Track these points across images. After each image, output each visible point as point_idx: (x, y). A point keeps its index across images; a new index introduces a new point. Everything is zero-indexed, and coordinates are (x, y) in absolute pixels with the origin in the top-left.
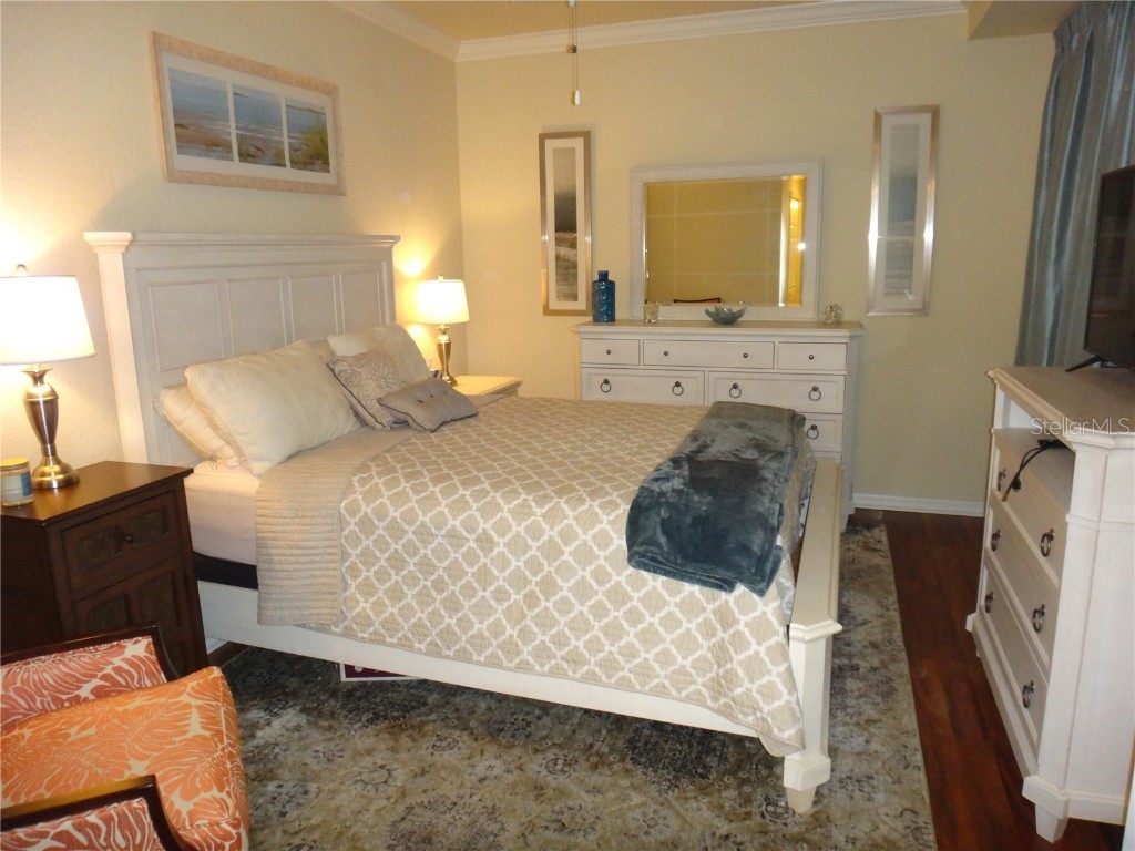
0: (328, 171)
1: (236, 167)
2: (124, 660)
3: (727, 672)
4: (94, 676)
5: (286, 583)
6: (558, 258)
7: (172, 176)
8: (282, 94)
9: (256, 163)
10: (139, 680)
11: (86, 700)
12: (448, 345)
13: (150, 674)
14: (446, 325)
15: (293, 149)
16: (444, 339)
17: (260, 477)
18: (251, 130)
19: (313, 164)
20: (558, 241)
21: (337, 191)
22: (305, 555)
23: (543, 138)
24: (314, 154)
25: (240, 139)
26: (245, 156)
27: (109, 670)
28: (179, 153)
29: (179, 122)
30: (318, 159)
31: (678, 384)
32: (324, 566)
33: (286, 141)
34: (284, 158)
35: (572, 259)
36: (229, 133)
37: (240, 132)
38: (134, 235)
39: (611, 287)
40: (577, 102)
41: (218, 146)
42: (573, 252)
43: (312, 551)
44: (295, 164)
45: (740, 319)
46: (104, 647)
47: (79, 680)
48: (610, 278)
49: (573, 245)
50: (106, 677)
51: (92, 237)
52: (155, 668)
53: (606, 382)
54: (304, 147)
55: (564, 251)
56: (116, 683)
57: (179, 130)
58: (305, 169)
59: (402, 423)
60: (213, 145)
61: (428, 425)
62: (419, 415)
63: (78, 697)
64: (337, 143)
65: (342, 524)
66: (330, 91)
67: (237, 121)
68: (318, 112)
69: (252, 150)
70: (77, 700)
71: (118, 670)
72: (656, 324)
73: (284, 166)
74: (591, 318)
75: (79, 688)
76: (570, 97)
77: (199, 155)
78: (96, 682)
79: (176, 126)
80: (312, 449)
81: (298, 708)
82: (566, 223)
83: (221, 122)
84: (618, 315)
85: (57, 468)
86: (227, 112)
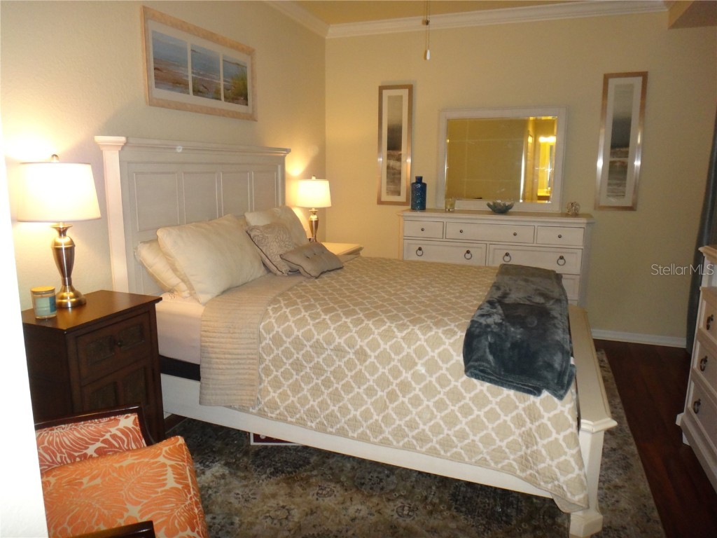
0: (247, 105)
1: (190, 99)
2: (118, 429)
3: (534, 452)
4: (98, 440)
5: (221, 377)
6: (388, 167)
7: (152, 102)
8: (221, 53)
9: (204, 97)
10: (128, 445)
11: (91, 456)
12: (317, 222)
13: (136, 440)
14: (316, 209)
15: (226, 89)
16: (314, 218)
17: (205, 304)
18: (202, 75)
19: (238, 99)
20: (389, 157)
21: (252, 118)
22: (235, 359)
23: (381, 89)
24: (239, 94)
25: (194, 79)
26: (197, 92)
27: (108, 436)
28: (156, 87)
29: (157, 66)
30: (241, 96)
31: (468, 252)
32: (246, 367)
33: (222, 83)
34: (220, 94)
35: (398, 168)
36: (187, 76)
37: (194, 76)
38: (127, 138)
39: (424, 187)
40: (428, 58)
41: (180, 84)
42: (398, 164)
43: (239, 357)
44: (227, 99)
45: (510, 210)
46: (107, 419)
47: (87, 443)
48: (423, 181)
49: (399, 159)
50: (105, 441)
51: (100, 139)
52: (139, 435)
53: (420, 249)
54: (233, 88)
55: (392, 163)
56: (111, 445)
57: (157, 72)
58: (233, 102)
59: (295, 272)
60: (177, 83)
61: (313, 273)
62: (307, 266)
63: (85, 455)
64: (253, 87)
65: (260, 338)
66: (250, 52)
67: (192, 68)
68: (242, 66)
69: (201, 88)
70: (85, 457)
71: (114, 436)
72: (453, 212)
73: (220, 99)
74: (410, 207)
75: (87, 448)
76: (423, 54)
77: (169, 89)
78: (99, 444)
79: (155, 69)
80: (237, 287)
81: (223, 462)
82: (394, 145)
83: (183, 69)
84: (428, 205)
85: (72, 294)
86: (187, 62)
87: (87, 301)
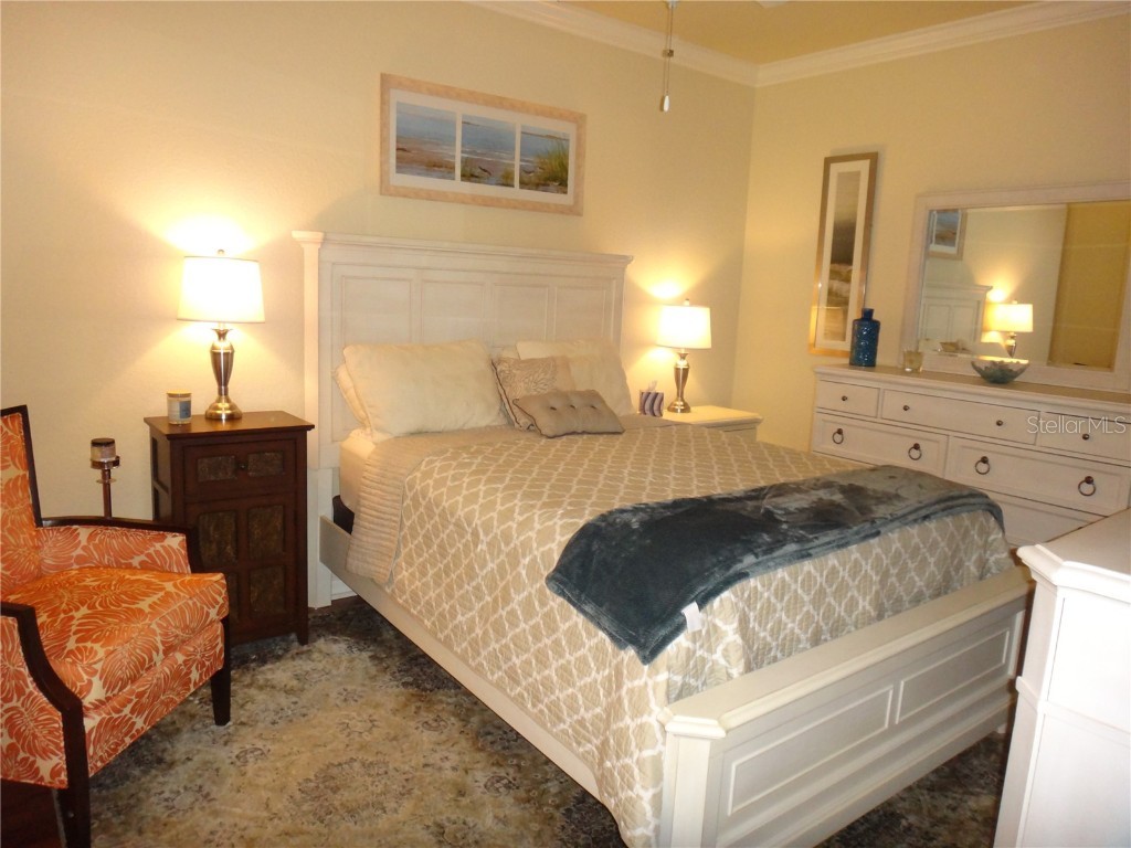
0: (565, 193)
1: (458, 186)
2: (162, 546)
4: (142, 553)
5: (365, 539)
6: (830, 292)
7: (385, 189)
8: (517, 122)
10: (170, 567)
11: (135, 568)
12: (686, 371)
13: (179, 564)
14: (687, 349)
15: (523, 170)
16: (682, 364)
17: (376, 444)
18: (477, 154)
19: (547, 185)
20: (834, 275)
21: (574, 211)
22: (378, 518)
23: (828, 162)
24: (551, 174)
25: (465, 162)
26: (468, 176)
27: (151, 550)
28: (397, 172)
29: (401, 146)
30: (555, 180)
31: (916, 447)
33: (517, 164)
34: (513, 179)
35: (844, 294)
36: (454, 157)
37: (466, 155)
38: (325, 233)
39: (875, 326)
40: (666, 107)
41: (440, 167)
42: (844, 286)
43: (382, 515)
44: (523, 184)
46: (155, 533)
47: (134, 554)
48: (875, 317)
49: (847, 280)
50: (149, 555)
51: (297, 235)
52: (184, 562)
53: (840, 432)
54: (539, 170)
55: (836, 284)
56: (154, 562)
57: (401, 153)
58: (537, 189)
61: (545, 431)
62: (546, 422)
63: (131, 564)
64: (579, 167)
65: (404, 497)
66: (579, 120)
67: (463, 146)
68: (560, 139)
69: (477, 172)
70: (129, 567)
71: (157, 552)
72: (915, 372)
73: (513, 186)
74: (847, 361)
75: (132, 558)
77: (419, 174)
78: (143, 557)
79: (398, 149)
81: (370, 654)
82: (842, 255)
83: (447, 147)
84: (879, 360)
85: (227, 405)
86: (455, 138)
87: (244, 419)
